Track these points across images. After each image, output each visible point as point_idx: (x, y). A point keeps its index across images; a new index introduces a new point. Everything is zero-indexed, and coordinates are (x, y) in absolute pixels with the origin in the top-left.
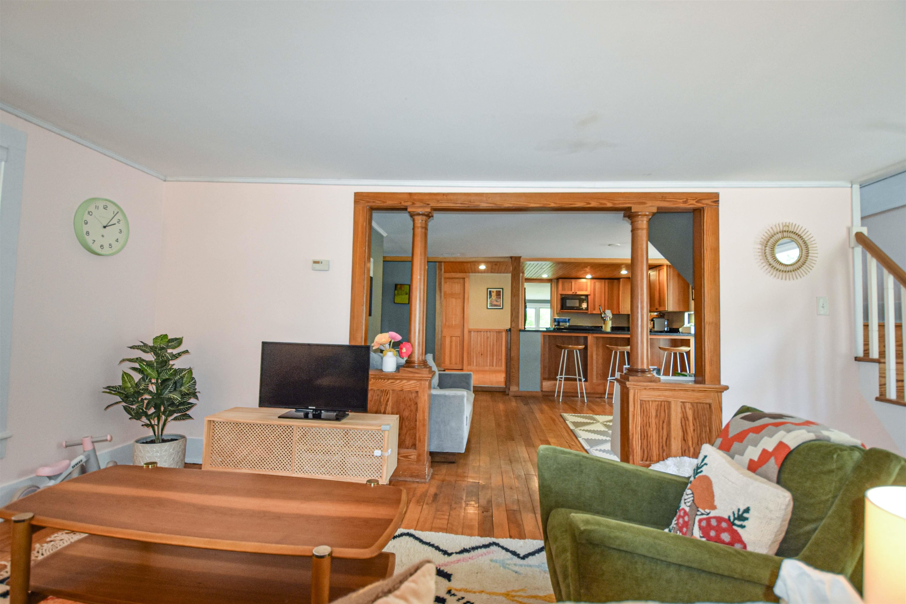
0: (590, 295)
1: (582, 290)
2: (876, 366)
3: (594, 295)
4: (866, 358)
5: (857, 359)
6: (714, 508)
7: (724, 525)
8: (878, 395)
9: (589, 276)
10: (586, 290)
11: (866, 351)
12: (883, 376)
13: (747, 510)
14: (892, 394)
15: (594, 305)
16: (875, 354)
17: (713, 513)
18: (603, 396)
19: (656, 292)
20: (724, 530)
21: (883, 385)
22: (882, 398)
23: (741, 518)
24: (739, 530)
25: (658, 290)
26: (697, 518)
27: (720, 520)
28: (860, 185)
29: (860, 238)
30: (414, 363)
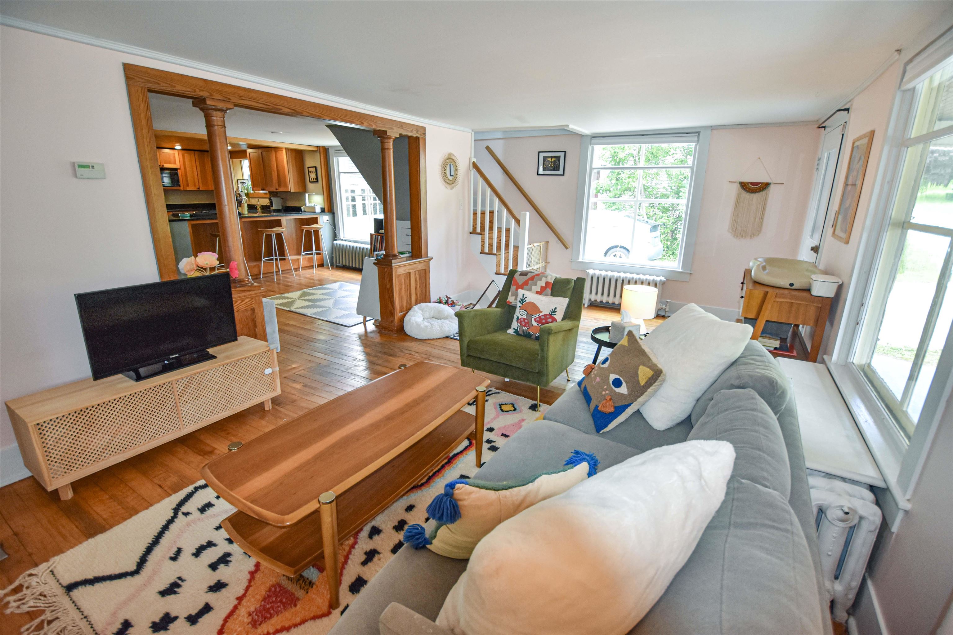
0: (179, 169)
1: (170, 163)
2: (480, 236)
3: (185, 168)
4: (474, 232)
5: (471, 233)
6: (541, 312)
7: (548, 316)
8: (480, 251)
9: (178, 147)
10: (175, 163)
11: (475, 228)
12: (483, 242)
13: (556, 308)
14: (486, 250)
15: (187, 181)
16: (478, 230)
17: (541, 314)
18: (258, 277)
19: (273, 173)
20: (548, 318)
21: (483, 246)
22: (482, 252)
23: (554, 312)
24: (554, 316)
25: (276, 169)
26: (533, 319)
27: (545, 315)
28: (476, 133)
29: (475, 166)
30: (244, 281)
